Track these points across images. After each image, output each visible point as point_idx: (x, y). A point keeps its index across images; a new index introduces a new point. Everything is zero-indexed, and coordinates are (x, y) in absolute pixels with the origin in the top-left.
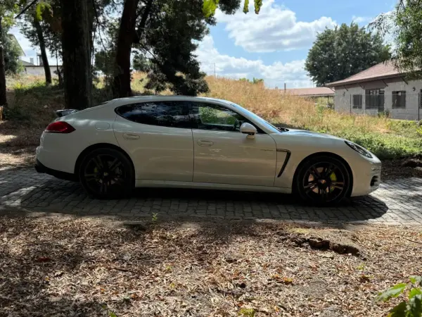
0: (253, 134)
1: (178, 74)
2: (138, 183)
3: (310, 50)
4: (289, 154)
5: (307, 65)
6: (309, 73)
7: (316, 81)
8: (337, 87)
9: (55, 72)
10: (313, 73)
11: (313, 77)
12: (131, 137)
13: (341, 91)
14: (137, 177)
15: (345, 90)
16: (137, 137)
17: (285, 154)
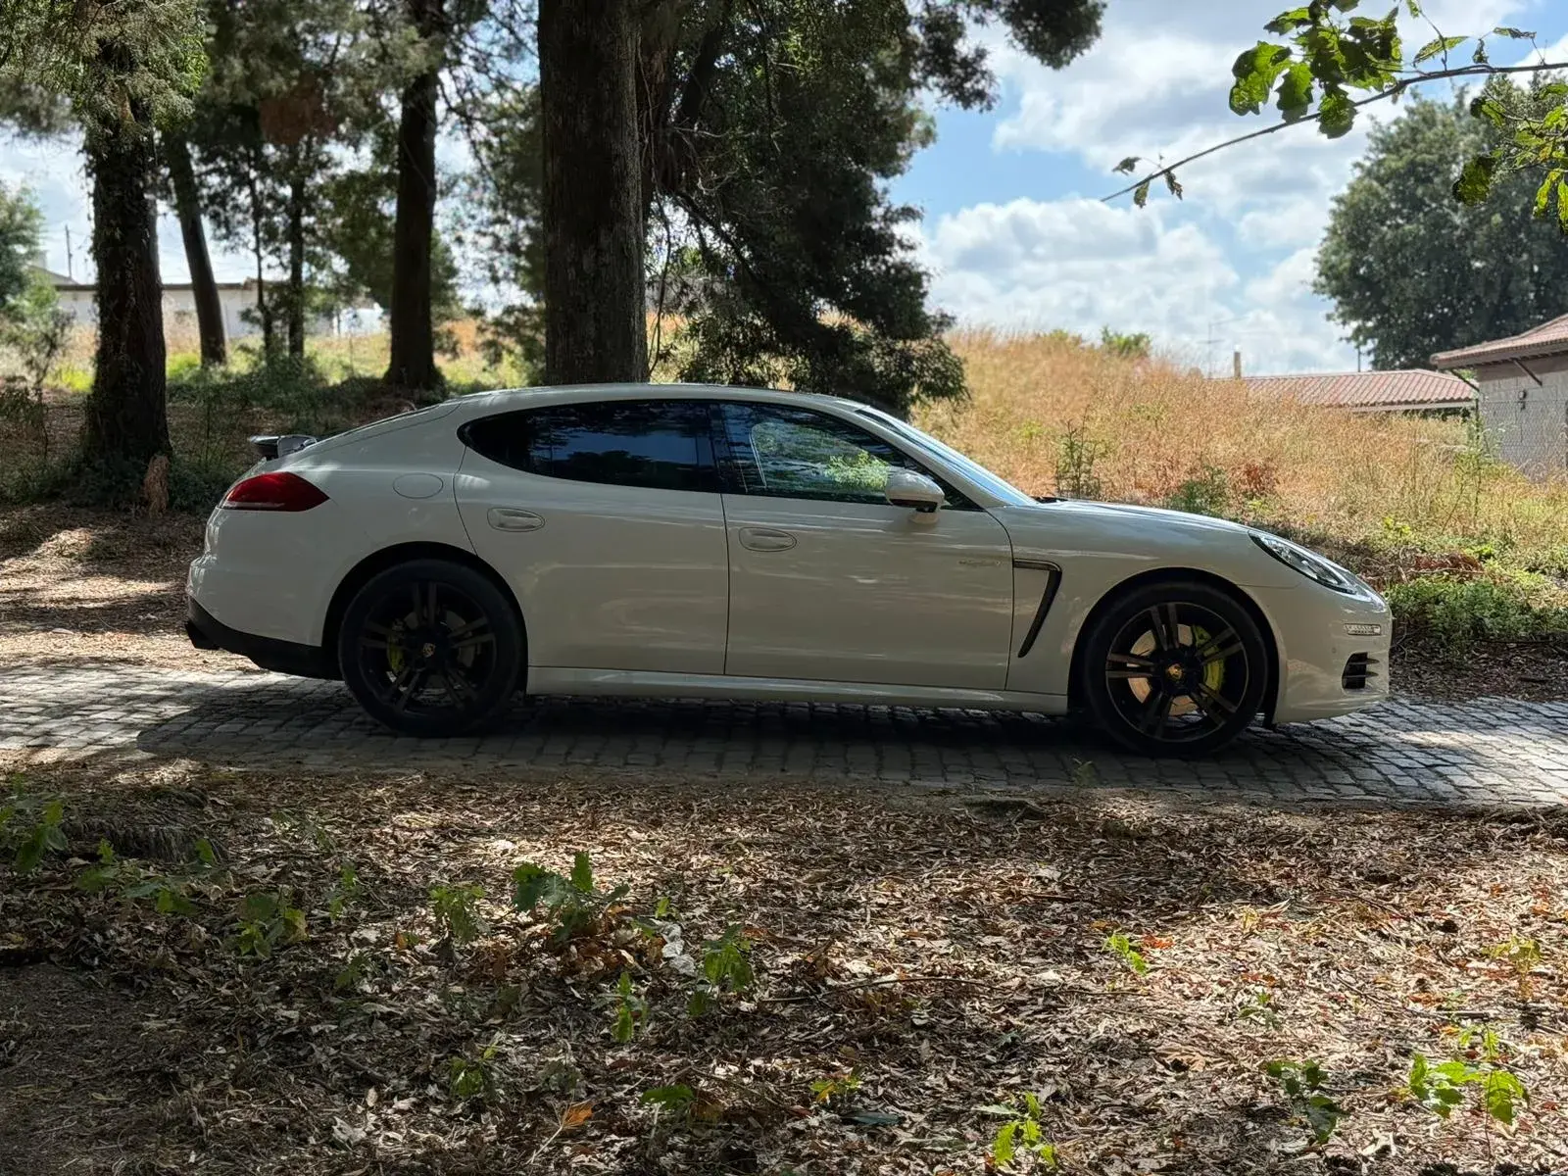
0: (931, 507)
1: (830, 316)
2: (539, 679)
3: (1340, 200)
4: (1056, 577)
5: (1329, 271)
6: (1331, 304)
7: (1371, 344)
8: (1487, 368)
9: (246, 316)
10: (1353, 309)
11: (1355, 324)
12: (515, 522)
13: (1509, 387)
14: (533, 658)
15: (1527, 382)
16: (536, 521)
17: (1045, 576)
